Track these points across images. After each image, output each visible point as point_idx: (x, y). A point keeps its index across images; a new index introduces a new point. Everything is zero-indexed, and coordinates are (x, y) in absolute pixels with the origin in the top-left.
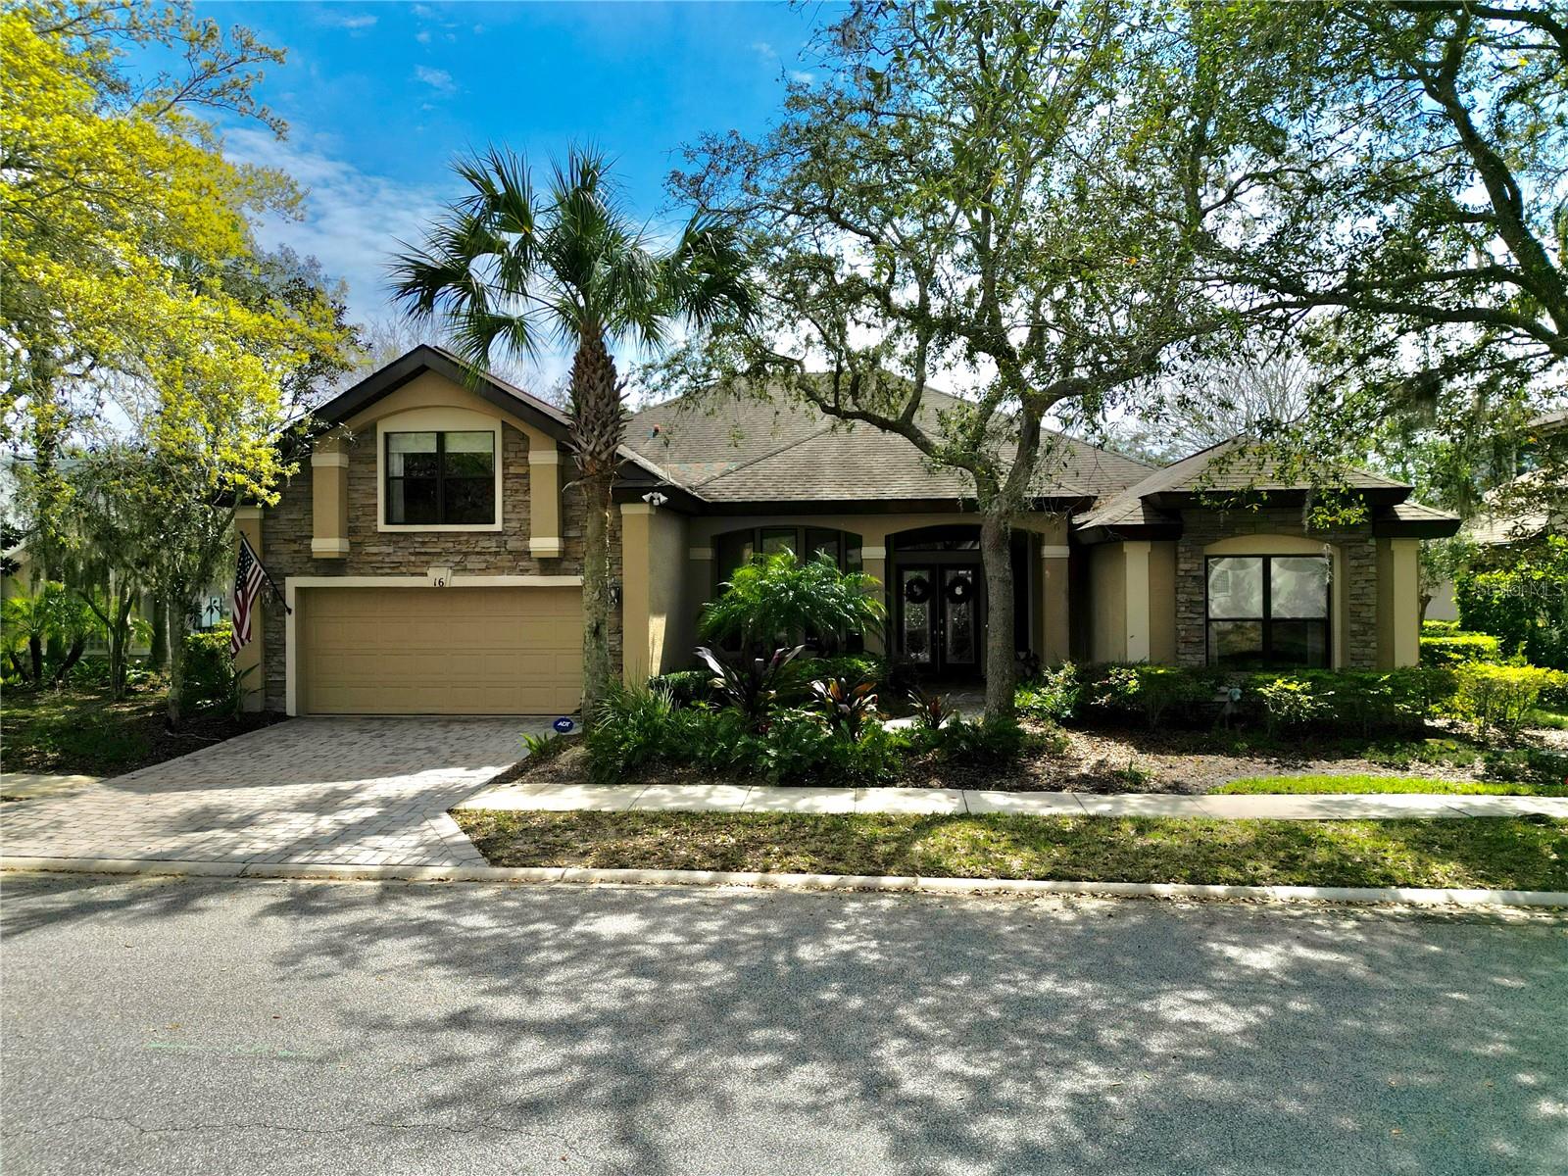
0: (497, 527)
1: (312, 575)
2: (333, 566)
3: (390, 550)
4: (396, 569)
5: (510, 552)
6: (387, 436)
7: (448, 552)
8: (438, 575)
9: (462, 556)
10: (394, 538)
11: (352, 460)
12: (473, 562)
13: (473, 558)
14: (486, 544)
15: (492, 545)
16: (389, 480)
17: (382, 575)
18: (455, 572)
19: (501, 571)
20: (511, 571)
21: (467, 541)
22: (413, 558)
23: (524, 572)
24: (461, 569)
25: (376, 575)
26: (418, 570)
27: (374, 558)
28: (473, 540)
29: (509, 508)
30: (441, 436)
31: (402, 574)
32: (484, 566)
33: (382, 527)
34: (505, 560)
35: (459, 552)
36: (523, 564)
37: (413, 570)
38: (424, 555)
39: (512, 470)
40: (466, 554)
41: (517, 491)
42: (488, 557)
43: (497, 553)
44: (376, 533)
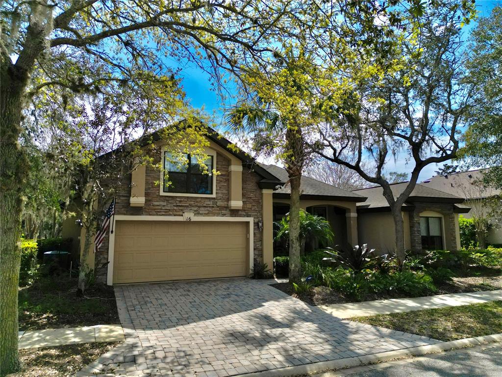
0: (214, 196)
1: (125, 214)
2: (137, 210)
3: (165, 204)
4: (167, 213)
5: (218, 207)
6: (165, 152)
7: (191, 205)
8: (189, 215)
10: (167, 198)
12: (202, 210)
13: (202, 209)
14: (209, 203)
15: (210, 203)
17: (160, 215)
18: (195, 215)
19: (214, 214)
20: (218, 215)
21: (200, 201)
22: (175, 208)
23: (224, 215)
24: (197, 213)
25: (157, 215)
26: (178, 213)
27: (157, 207)
28: (203, 201)
29: (218, 188)
31: (170, 215)
32: (207, 212)
33: (162, 193)
34: (216, 210)
35: (197, 206)
36: (224, 212)
37: (175, 213)
38: (180, 208)
40: (199, 207)
41: (221, 181)
42: (209, 208)
43: (213, 207)
44: (159, 196)
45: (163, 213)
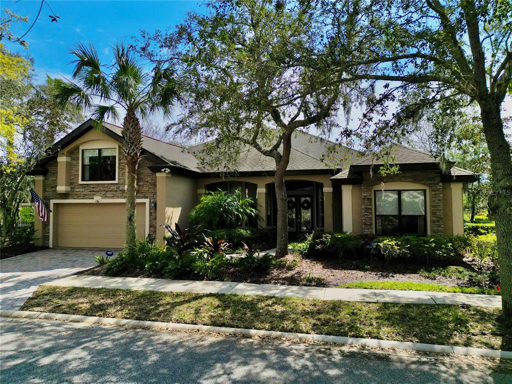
0: (116, 182)
1: (59, 199)
2: (65, 195)
3: (83, 190)
4: (85, 197)
5: (121, 191)
6: (83, 150)
7: (101, 191)
8: (97, 199)
9: (105, 192)
10: (84, 186)
11: (72, 159)
13: (109, 193)
15: (115, 188)
16: (83, 166)
17: (81, 199)
18: (103, 198)
19: (118, 197)
20: (121, 197)
21: (107, 187)
22: (90, 193)
23: (125, 197)
24: (105, 197)
25: (79, 199)
27: (78, 193)
28: (109, 186)
29: (121, 175)
30: (100, 150)
31: (86, 198)
32: (112, 195)
33: (80, 182)
34: (119, 193)
36: (125, 195)
37: (90, 197)
38: (94, 192)
39: (122, 161)
40: (107, 191)
41: (123, 169)
42: (113, 192)
43: (116, 191)
44: (78, 184)
45: (82, 197)
